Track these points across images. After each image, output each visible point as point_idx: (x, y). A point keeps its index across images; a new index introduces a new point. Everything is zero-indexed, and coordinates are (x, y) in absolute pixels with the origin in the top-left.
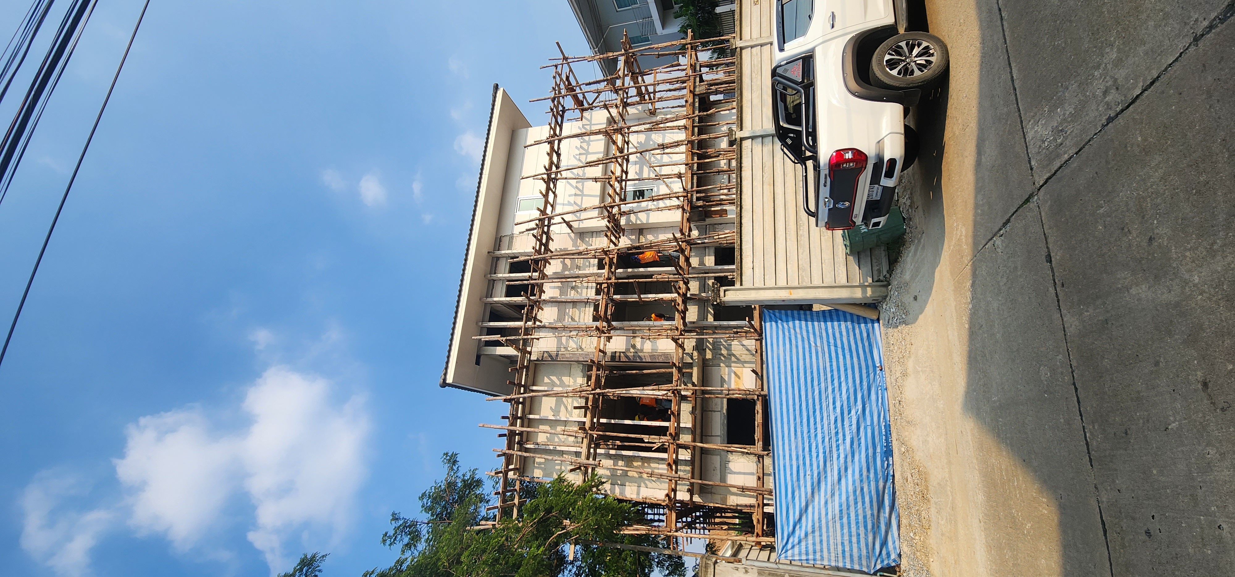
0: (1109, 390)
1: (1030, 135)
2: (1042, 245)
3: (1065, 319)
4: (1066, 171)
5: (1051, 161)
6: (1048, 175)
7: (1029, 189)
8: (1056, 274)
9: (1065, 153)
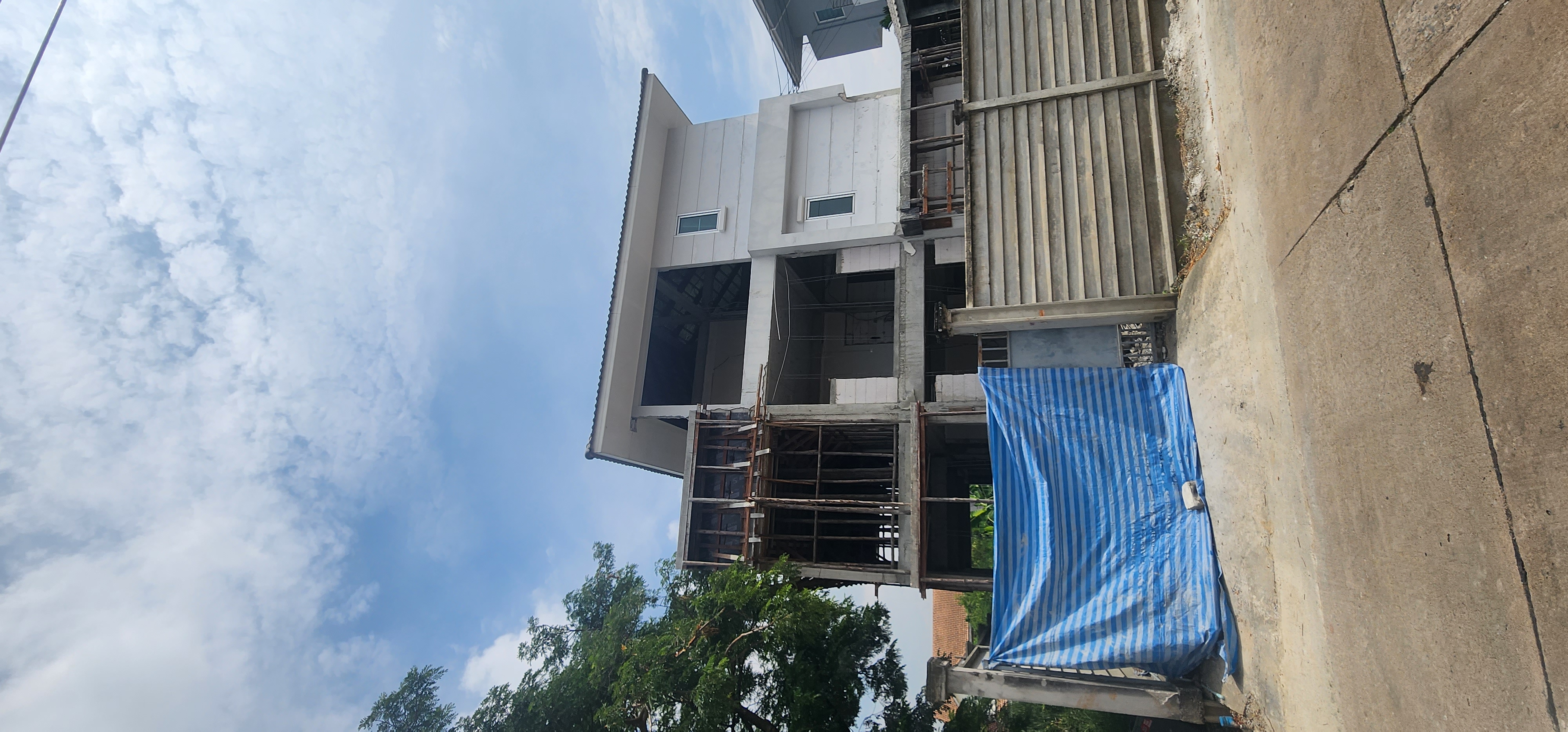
0: (1532, 370)
1: (1399, 27)
2: (1420, 182)
3: (1456, 282)
4: (1461, 63)
5: (1433, 57)
6: (1429, 78)
7: (1399, 107)
8: (1443, 219)
9: (1459, 38)
